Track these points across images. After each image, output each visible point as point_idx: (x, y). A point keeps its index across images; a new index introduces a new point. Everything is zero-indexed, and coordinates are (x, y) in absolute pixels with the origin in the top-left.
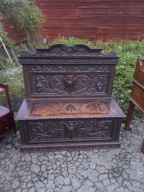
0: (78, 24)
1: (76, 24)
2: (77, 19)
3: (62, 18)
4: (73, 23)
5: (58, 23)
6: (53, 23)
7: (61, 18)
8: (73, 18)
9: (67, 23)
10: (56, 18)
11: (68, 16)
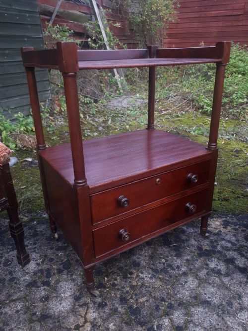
0: (240, 24)
1: (235, 24)
2: (239, 13)
3: (206, 14)
4: (229, 24)
5: (196, 25)
6: (186, 25)
7: (203, 16)
8: (229, 13)
9: (215, 24)
10: (193, 16)
11: (220, 9)
